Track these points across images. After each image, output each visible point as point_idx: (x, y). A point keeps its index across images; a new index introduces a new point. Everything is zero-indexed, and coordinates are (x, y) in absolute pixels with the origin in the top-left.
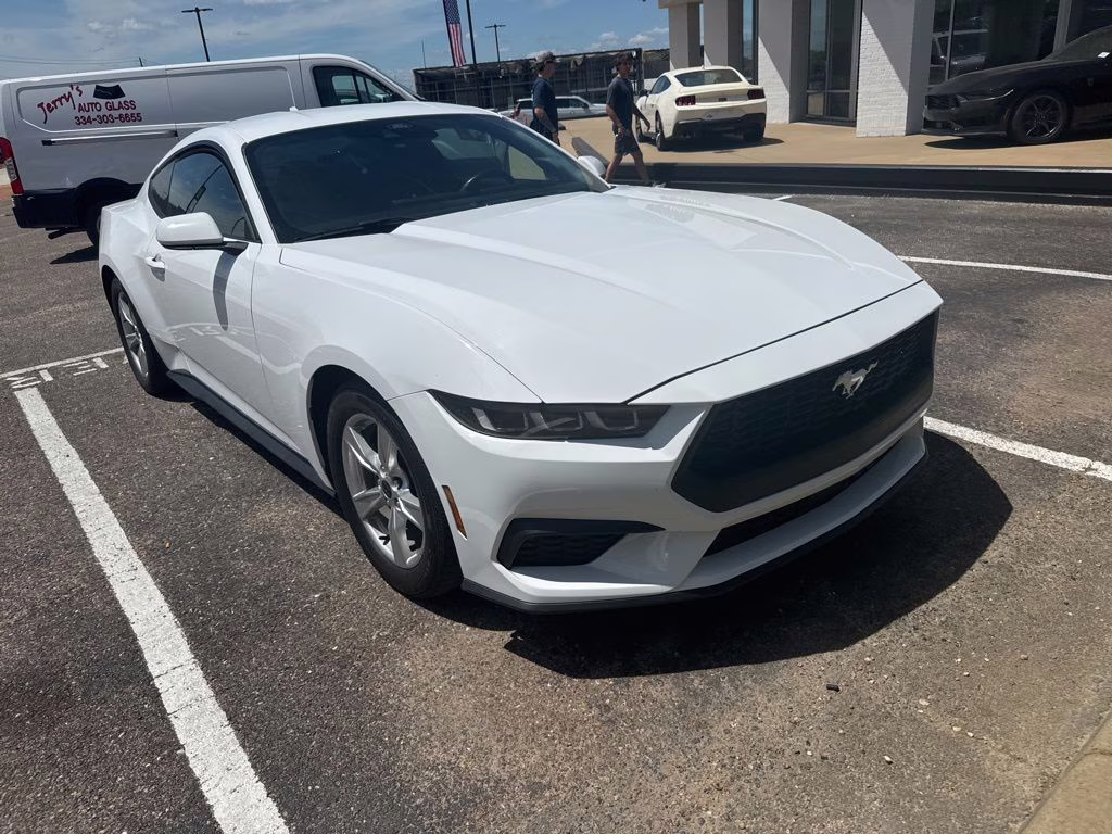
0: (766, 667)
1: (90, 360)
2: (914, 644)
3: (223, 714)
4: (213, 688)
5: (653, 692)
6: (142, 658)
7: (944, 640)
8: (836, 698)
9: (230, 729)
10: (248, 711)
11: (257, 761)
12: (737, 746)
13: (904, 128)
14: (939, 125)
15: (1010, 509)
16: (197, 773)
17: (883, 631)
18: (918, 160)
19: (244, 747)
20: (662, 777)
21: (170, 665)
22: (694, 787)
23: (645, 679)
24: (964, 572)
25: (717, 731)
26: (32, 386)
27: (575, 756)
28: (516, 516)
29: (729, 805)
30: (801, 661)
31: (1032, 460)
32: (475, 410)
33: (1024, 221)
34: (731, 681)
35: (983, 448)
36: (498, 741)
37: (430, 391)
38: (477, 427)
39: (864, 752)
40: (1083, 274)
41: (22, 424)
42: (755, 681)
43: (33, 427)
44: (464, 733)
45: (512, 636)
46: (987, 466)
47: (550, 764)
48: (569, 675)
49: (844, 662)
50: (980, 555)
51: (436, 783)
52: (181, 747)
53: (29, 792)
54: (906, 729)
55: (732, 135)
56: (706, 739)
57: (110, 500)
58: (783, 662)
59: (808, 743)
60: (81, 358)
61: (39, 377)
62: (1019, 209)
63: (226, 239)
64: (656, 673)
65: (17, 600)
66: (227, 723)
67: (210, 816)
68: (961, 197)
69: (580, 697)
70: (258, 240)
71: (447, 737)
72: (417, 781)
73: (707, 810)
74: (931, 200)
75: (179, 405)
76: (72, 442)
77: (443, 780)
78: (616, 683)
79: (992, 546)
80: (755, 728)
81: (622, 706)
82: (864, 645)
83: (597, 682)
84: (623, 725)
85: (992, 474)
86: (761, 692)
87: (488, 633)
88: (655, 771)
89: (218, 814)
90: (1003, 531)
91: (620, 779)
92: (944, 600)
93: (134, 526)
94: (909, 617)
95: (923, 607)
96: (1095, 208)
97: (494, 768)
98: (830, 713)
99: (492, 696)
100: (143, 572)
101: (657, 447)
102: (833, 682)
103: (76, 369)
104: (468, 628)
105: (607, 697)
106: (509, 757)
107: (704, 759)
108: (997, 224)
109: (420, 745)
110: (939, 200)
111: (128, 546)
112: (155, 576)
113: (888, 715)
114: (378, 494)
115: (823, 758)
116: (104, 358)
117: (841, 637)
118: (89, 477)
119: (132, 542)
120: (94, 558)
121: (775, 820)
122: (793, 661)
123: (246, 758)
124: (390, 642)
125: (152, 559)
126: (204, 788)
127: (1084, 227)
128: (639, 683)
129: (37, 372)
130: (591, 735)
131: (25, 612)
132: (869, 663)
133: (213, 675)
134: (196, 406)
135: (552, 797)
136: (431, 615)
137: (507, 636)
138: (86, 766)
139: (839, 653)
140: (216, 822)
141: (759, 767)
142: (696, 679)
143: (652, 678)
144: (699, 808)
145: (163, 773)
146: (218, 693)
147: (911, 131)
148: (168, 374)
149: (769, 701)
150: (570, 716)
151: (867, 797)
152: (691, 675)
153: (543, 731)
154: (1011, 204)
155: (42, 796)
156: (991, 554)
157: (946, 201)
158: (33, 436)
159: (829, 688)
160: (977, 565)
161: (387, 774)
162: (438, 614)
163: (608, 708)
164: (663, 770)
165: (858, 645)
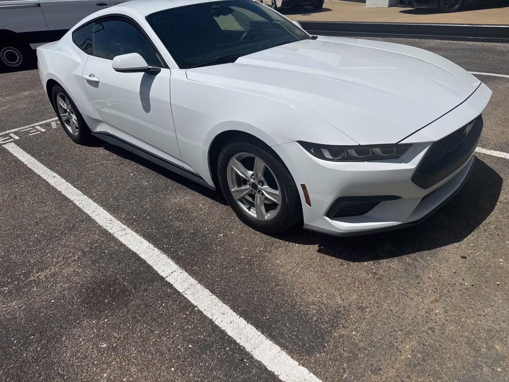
0: (433, 251)
1: (34, 127)
2: (487, 237)
3: (207, 290)
4: (197, 280)
5: (392, 265)
6: (154, 270)
7: (498, 235)
8: (466, 261)
9: (214, 297)
10: (218, 288)
11: (234, 308)
12: (436, 284)
13: (388, 4)
14: (407, 3)
15: (502, 179)
16: (210, 317)
17: (473, 233)
18: (400, 20)
19: (225, 303)
20: (412, 299)
21: (170, 271)
22: (427, 301)
23: (385, 260)
24: (494, 207)
25: (425, 278)
26: (11, 142)
27: (372, 294)
28: (339, 196)
29: (444, 307)
30: (446, 248)
31: (501, 158)
32: (322, 150)
33: (454, 49)
34: (421, 258)
35: (480, 153)
36: (336, 290)
37: (298, 142)
38: (322, 157)
39: (487, 281)
40: (490, 74)
41: (18, 162)
42: (430, 257)
43: (26, 163)
44: (319, 288)
45: (318, 246)
46: (485, 161)
47: (362, 298)
48: (352, 261)
49: (463, 246)
50: (498, 199)
51: (318, 310)
52: (195, 307)
53: (133, 333)
54: (499, 271)
55: (308, 7)
56: (422, 282)
57: (91, 197)
58: (439, 249)
59: (464, 280)
60: (27, 127)
61: (11, 138)
62: (450, 43)
63: (149, 67)
64: (389, 258)
65: (71, 248)
66: (212, 294)
67: (226, 334)
68: (424, 38)
69: (362, 269)
70: (167, 67)
71: (312, 291)
72: (309, 310)
73: (436, 310)
74: (410, 39)
75: (97, 149)
76: (52, 169)
77: (320, 309)
78: (374, 263)
79: (501, 195)
80: (440, 276)
81: (381, 272)
82: (468, 239)
83: (366, 263)
84: (386, 280)
85: (488, 164)
86: (435, 261)
87: (307, 246)
88: (408, 297)
89: (230, 333)
90: (502, 188)
91: (395, 301)
92: (491, 218)
93: (113, 209)
94: (481, 226)
95: (484, 222)
96: (483, 43)
97: (340, 302)
98: (467, 267)
99: (323, 272)
100: (129, 230)
101: (406, 162)
102: (463, 255)
103: (28, 132)
104: (297, 245)
105: (373, 269)
106: (344, 297)
107: (425, 290)
108: (444, 51)
109: (302, 295)
110: (414, 39)
111: (113, 219)
112: (136, 231)
113: (490, 266)
114: (248, 189)
115: (473, 285)
116: (41, 126)
117: (458, 237)
118: (73, 187)
119: (115, 217)
120: (99, 225)
121: (464, 311)
122: (442, 248)
123: (229, 308)
124: (266, 252)
125: (130, 224)
126: (217, 323)
127: (482, 52)
128: (384, 262)
129: (8, 135)
130: (374, 285)
131: (80, 253)
132: (473, 246)
133: (193, 274)
134: (106, 148)
135: (371, 312)
136: (278, 240)
137: (316, 247)
138: (154, 320)
139: (459, 243)
140: (230, 337)
141: (448, 291)
142: (407, 259)
143: (388, 260)
144: (432, 309)
145: (194, 319)
146: (200, 281)
147: (391, 5)
148: (92, 133)
149: (440, 264)
150: (361, 278)
151: (496, 299)
152: (405, 257)
153: (352, 285)
154: (446, 41)
155: (141, 334)
156: (501, 198)
157: (417, 40)
158: (29, 168)
159: (462, 257)
160: (498, 203)
161: (295, 309)
162: (281, 240)
163: (376, 274)
164: (411, 295)
165: (465, 239)
